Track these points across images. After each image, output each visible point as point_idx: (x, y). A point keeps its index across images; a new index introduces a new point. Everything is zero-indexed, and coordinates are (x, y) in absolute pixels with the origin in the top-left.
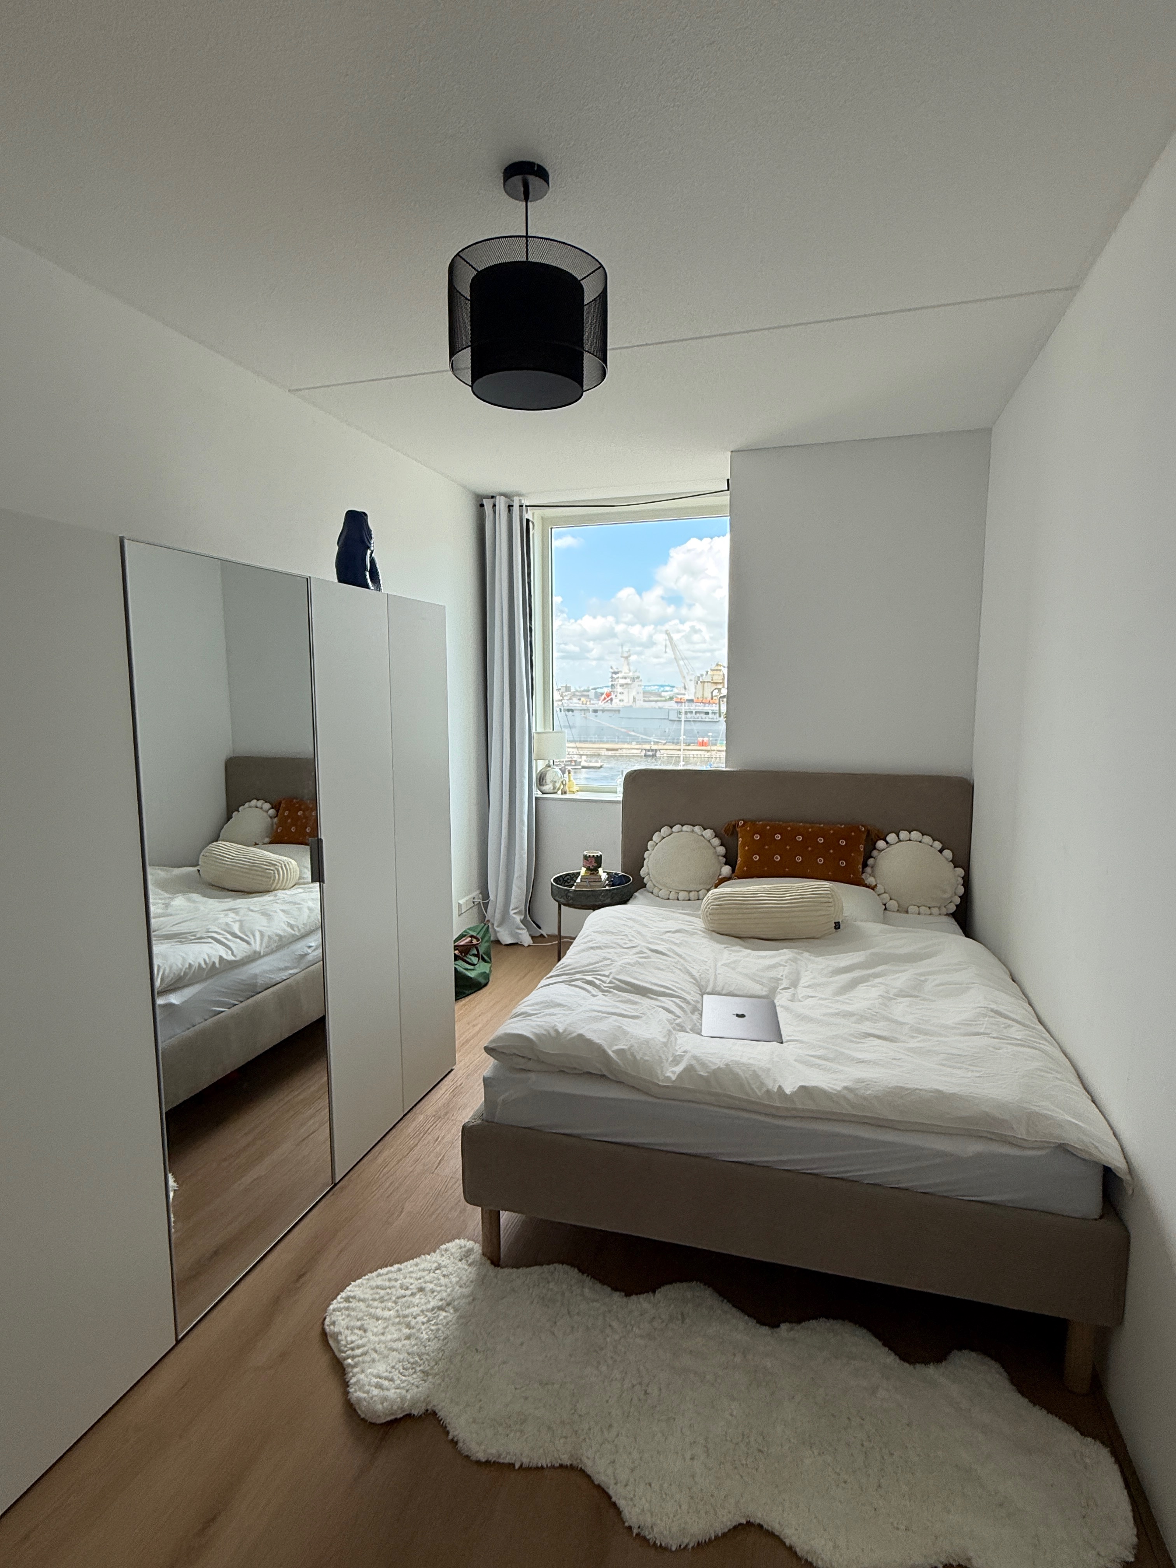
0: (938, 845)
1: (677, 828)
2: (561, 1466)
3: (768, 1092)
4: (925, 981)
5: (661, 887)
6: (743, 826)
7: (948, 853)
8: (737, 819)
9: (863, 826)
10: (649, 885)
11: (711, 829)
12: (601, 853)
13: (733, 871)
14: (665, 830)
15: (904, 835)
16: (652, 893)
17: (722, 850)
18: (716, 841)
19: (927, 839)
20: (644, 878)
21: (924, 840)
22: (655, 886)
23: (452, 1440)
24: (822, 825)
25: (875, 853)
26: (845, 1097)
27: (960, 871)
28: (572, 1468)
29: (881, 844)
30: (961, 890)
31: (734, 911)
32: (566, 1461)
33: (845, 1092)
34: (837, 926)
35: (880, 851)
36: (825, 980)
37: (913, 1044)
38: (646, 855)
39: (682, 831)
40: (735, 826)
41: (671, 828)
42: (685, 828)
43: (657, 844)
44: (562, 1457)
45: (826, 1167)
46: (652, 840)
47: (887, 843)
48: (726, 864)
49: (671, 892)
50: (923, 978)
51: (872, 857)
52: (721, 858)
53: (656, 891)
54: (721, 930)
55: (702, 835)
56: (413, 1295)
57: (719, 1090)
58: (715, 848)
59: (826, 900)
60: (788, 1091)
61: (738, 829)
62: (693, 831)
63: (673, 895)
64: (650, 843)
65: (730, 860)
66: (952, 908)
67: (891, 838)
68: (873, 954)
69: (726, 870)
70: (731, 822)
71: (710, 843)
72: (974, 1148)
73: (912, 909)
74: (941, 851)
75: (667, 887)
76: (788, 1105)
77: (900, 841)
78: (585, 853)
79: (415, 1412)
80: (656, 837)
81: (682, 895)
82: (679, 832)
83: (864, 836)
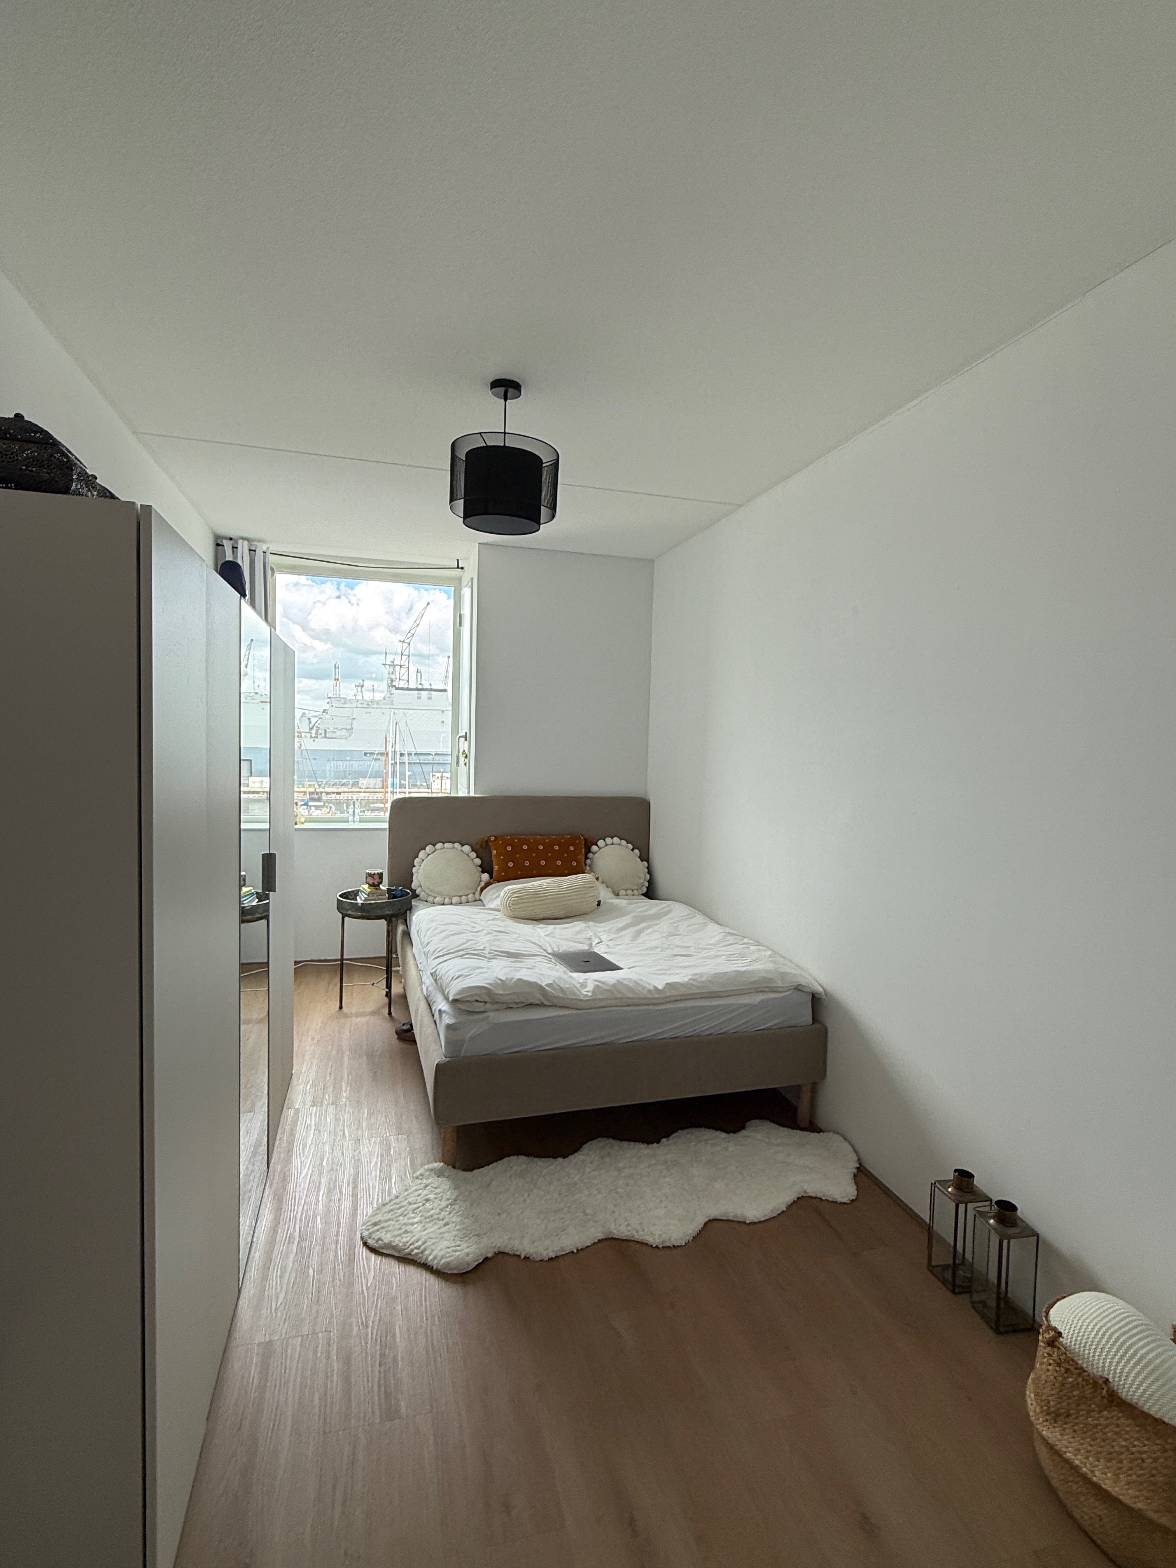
0: (631, 847)
1: (439, 845)
2: (599, 1240)
3: (649, 991)
4: (678, 926)
5: (436, 896)
6: (494, 841)
7: (636, 851)
8: (489, 835)
9: (582, 836)
10: (422, 895)
11: (468, 845)
12: (382, 871)
13: (491, 877)
14: (429, 848)
15: (609, 840)
16: (427, 901)
17: (478, 861)
18: (473, 855)
19: (624, 842)
20: (416, 890)
21: (622, 844)
22: (429, 895)
23: (525, 1257)
24: (554, 837)
25: (590, 855)
26: (692, 984)
27: (645, 863)
28: (607, 1239)
29: (594, 848)
30: (648, 877)
31: (532, 900)
32: (601, 1236)
33: (691, 981)
34: (599, 904)
35: (594, 853)
36: (615, 936)
37: (701, 955)
38: (414, 870)
39: (444, 848)
40: (487, 841)
41: (434, 846)
42: (447, 845)
43: (423, 860)
44: (598, 1235)
45: (680, 1032)
46: (418, 857)
47: (598, 847)
48: (483, 872)
49: (445, 898)
50: (676, 925)
51: (588, 858)
52: (479, 868)
53: (430, 899)
54: (523, 914)
55: (462, 851)
56: (423, 1204)
57: (619, 996)
58: (472, 860)
59: (591, 885)
60: (660, 988)
61: (490, 844)
62: (454, 847)
63: (447, 900)
64: (416, 860)
65: (485, 868)
66: (645, 890)
67: (601, 843)
68: (634, 917)
69: (485, 877)
70: (484, 837)
71: (468, 856)
72: (760, 997)
73: (622, 892)
74: (632, 850)
75: (441, 895)
76: (663, 996)
77: (606, 845)
78: (368, 871)
79: (490, 1255)
80: (422, 854)
81: (455, 900)
82: (441, 849)
83: (584, 842)
